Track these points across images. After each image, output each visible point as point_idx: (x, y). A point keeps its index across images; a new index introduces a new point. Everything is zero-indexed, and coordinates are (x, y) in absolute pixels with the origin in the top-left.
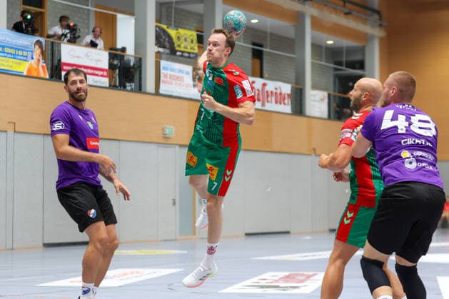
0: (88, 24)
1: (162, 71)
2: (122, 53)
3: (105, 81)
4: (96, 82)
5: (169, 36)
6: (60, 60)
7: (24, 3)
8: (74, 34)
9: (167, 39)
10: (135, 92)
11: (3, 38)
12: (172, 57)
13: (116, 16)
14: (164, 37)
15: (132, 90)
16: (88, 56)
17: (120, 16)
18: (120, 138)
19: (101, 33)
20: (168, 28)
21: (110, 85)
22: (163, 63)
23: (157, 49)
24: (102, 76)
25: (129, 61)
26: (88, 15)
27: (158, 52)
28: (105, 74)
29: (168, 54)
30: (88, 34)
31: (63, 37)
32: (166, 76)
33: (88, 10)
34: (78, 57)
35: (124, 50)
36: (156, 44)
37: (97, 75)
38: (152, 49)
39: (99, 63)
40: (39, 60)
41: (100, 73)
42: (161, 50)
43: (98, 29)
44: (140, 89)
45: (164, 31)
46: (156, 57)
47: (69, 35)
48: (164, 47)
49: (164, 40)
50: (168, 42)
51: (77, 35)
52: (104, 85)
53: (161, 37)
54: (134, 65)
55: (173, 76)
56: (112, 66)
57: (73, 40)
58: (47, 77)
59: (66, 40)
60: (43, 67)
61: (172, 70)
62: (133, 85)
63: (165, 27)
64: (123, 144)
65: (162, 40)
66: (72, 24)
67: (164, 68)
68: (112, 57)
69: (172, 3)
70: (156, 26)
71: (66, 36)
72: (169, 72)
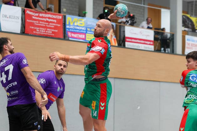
0: (144, 15)
1: (187, 42)
2: (162, 32)
3: (152, 48)
4: (146, 48)
5: (191, 21)
6: (124, 36)
7: (106, 3)
8: (133, 21)
9: (190, 23)
10: (170, 54)
11: (91, 24)
12: (193, 33)
13: (160, 10)
14: (188, 22)
15: (168, 53)
16: (141, 33)
17: (163, 10)
18: (160, 80)
19: (151, 21)
20: (191, 16)
21: (155, 50)
22: (187, 37)
23: (184, 29)
24: (150, 44)
25: (167, 36)
26: (144, 9)
27: (185, 30)
28: (152, 43)
29: (190, 31)
30: (144, 21)
31: (126, 23)
32: (189, 44)
33: (144, 7)
34: (135, 34)
35: (163, 29)
36: (183, 26)
37: (147, 44)
38: (180, 29)
39: (148, 37)
40: (112, 36)
41: (149, 43)
42: (186, 29)
43: (150, 19)
44: (173, 52)
45: (188, 18)
46: (183, 33)
47: (130, 21)
48: (188, 27)
49: (188, 24)
50: (191, 25)
51: (135, 21)
52: (151, 50)
53: (186, 22)
54: (169, 38)
55: (193, 44)
56: (156, 39)
57: (132, 24)
58: (117, 45)
59: (128, 24)
60: (114, 39)
61: (193, 41)
62: (169, 49)
63: (189, 16)
64: (162, 84)
65: (187, 24)
66: (132, 15)
67: (188, 40)
68: (156, 33)
69: (193, 2)
70: (183, 16)
71: (128, 22)
72: (191, 42)
